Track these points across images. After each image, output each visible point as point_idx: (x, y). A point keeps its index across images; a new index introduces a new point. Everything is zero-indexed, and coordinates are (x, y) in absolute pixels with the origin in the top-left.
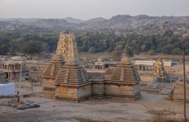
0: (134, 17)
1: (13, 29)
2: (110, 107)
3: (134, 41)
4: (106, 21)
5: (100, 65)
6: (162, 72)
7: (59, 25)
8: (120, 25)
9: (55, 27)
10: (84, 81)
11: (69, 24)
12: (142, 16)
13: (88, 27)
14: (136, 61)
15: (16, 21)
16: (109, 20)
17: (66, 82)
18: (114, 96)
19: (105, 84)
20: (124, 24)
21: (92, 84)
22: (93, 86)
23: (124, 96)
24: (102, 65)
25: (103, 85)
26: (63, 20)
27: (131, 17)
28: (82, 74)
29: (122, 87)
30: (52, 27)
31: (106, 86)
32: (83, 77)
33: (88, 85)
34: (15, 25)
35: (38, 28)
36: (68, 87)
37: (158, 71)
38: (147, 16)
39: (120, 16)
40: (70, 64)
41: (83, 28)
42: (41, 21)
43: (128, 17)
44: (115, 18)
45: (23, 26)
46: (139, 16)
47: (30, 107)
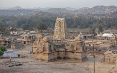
0: (107, 7)
1: (35, 14)
2: (65, 65)
3: (105, 22)
4: (89, 9)
5: (81, 36)
6: (115, 42)
7: (61, 12)
8: (98, 12)
9: (59, 13)
10: (53, 50)
11: (68, 11)
12: (111, 6)
13: (79, 13)
14: (103, 34)
15: (37, 9)
16: (92, 9)
17: (42, 50)
18: (71, 58)
19: (66, 51)
20: (100, 11)
21: (58, 51)
22: (59, 53)
23: (76, 59)
24: (82, 36)
25: (65, 52)
26: (64, 8)
27: (105, 7)
28: (52, 46)
29: (75, 54)
30: (58, 13)
31: (66, 53)
32: (52, 48)
33: (55, 52)
34: (36, 12)
35: (49, 14)
36: (43, 53)
37: (113, 41)
38: (115, 6)
39: (98, 6)
40: (45, 40)
41: (76, 13)
42: (51, 9)
43: (103, 6)
44: (95, 8)
45: (41, 12)
46: (110, 6)
47: (16, 65)
